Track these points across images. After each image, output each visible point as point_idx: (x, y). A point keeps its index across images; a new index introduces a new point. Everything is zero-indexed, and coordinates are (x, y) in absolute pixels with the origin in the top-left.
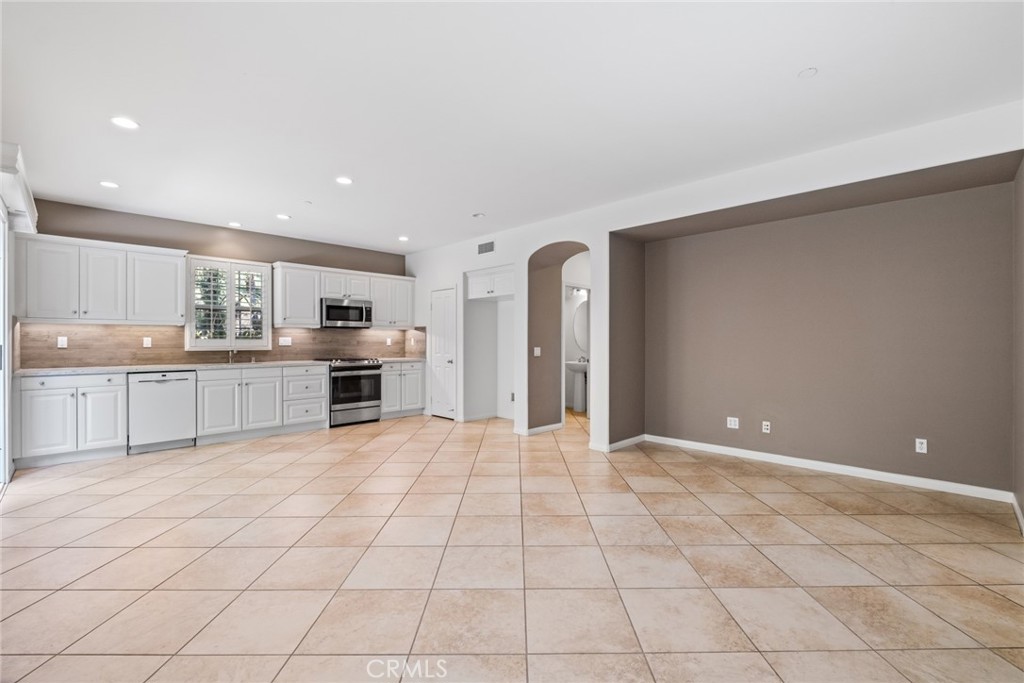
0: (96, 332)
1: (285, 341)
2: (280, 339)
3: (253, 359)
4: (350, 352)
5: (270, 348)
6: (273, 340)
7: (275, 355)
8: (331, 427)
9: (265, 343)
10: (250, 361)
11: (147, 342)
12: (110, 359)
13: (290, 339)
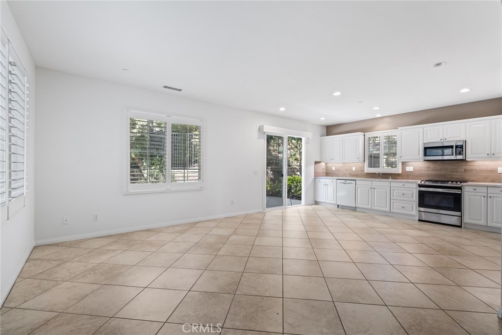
0: (341, 165)
1: (409, 169)
2: (407, 167)
3: (390, 177)
4: (456, 177)
5: (400, 172)
6: (402, 168)
7: (404, 176)
8: (419, 220)
9: (399, 170)
10: (389, 178)
11: (354, 169)
12: (344, 174)
13: (412, 168)
